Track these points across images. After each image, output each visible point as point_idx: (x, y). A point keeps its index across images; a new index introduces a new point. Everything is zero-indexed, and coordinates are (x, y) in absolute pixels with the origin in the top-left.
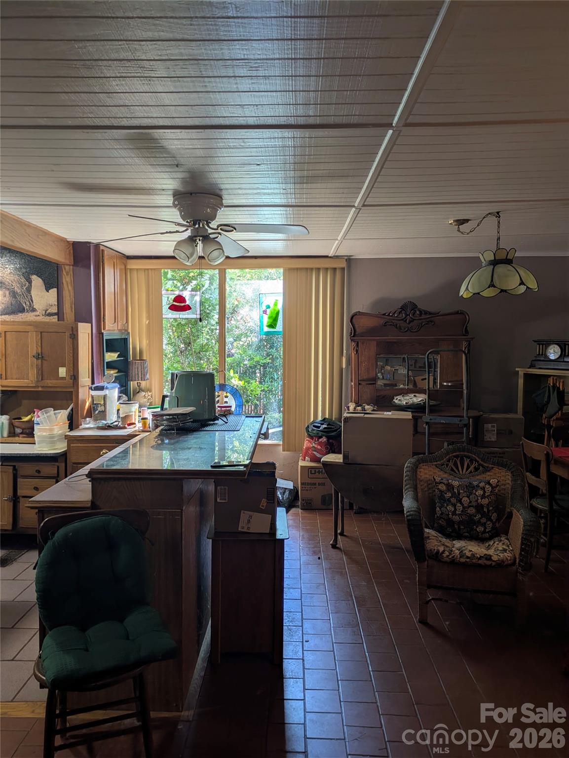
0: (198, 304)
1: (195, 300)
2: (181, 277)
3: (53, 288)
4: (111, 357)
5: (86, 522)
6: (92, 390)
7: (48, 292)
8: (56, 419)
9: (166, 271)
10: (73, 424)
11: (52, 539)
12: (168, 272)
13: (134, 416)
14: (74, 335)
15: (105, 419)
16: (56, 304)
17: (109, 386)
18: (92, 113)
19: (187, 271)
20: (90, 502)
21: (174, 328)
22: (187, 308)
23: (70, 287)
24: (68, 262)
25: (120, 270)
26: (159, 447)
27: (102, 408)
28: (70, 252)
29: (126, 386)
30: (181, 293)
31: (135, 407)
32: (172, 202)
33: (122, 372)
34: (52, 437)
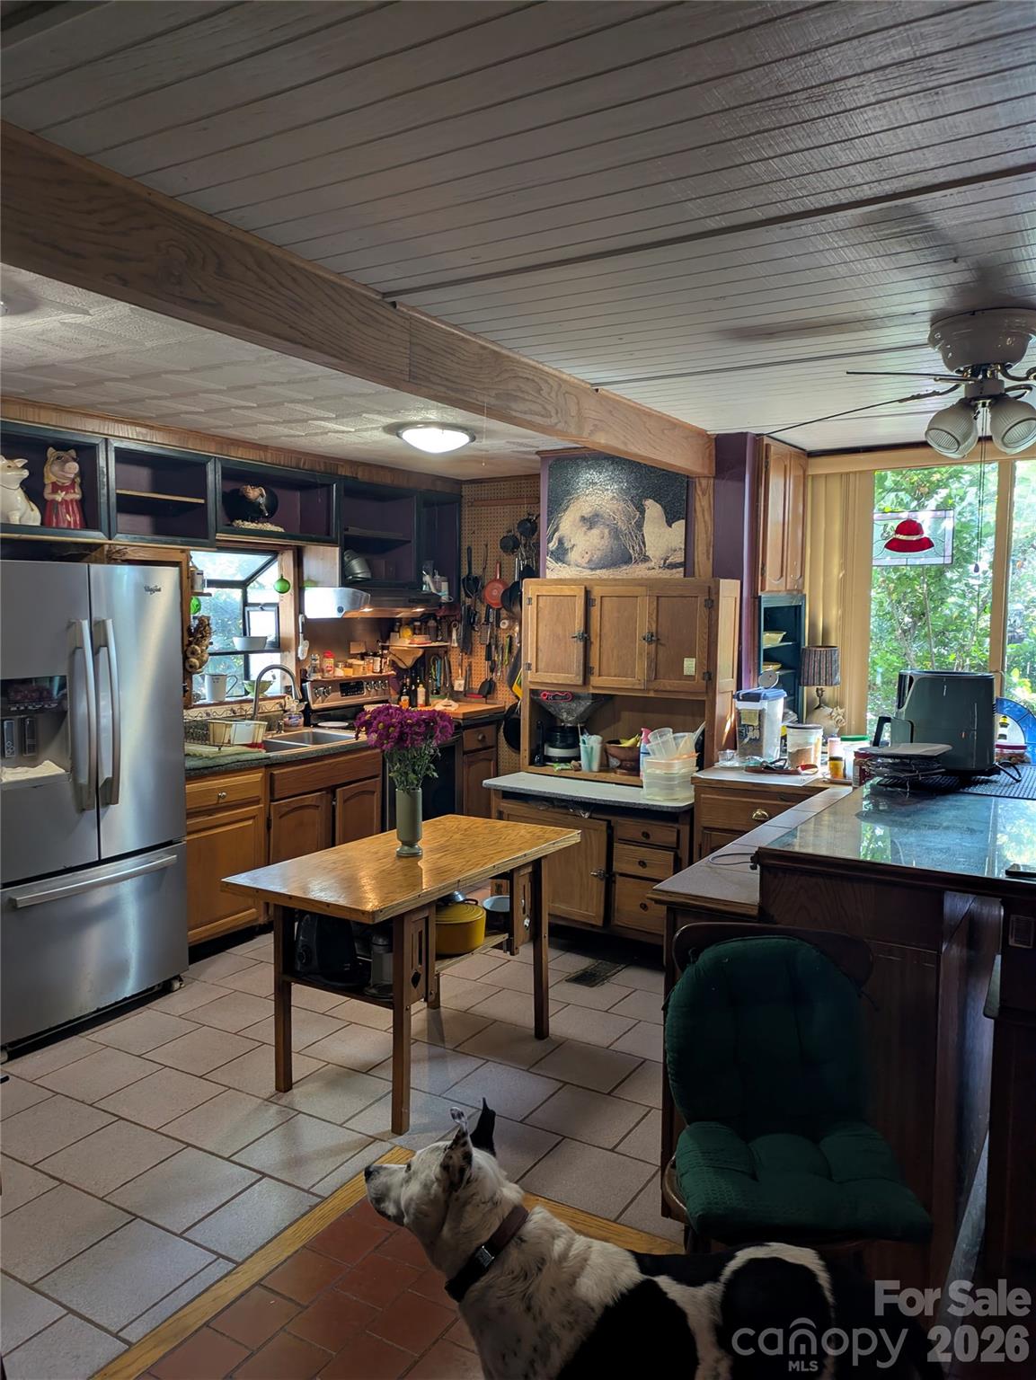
0: (949, 537)
1: (943, 527)
2: (913, 483)
3: (679, 519)
4: (772, 640)
5: (754, 942)
6: (739, 700)
7: (670, 526)
8: (677, 748)
9: (883, 473)
10: (704, 757)
11: (694, 962)
12: (886, 475)
13: (813, 752)
14: (713, 601)
15: (760, 755)
16: (683, 547)
17: (770, 693)
18: (805, 187)
19: (926, 472)
20: (757, 908)
21: (892, 585)
22: (925, 544)
23: (707, 517)
24: (706, 472)
25: (796, 477)
26: (873, 816)
27: (756, 734)
28: (710, 455)
29: (794, 695)
30: (913, 516)
31: (816, 737)
32: (927, 336)
33: (791, 668)
34: (670, 778)
